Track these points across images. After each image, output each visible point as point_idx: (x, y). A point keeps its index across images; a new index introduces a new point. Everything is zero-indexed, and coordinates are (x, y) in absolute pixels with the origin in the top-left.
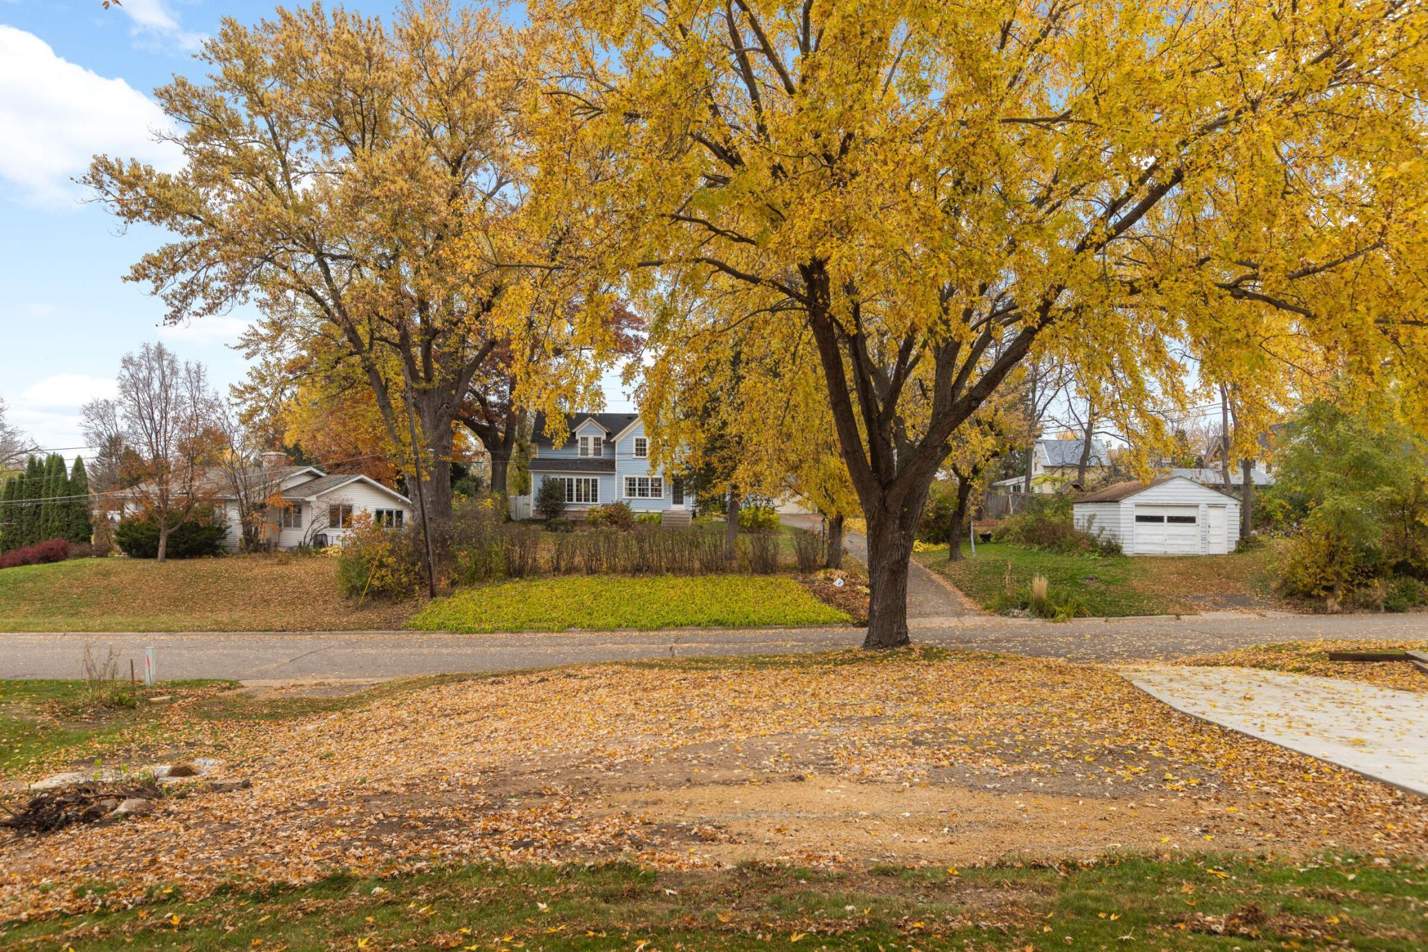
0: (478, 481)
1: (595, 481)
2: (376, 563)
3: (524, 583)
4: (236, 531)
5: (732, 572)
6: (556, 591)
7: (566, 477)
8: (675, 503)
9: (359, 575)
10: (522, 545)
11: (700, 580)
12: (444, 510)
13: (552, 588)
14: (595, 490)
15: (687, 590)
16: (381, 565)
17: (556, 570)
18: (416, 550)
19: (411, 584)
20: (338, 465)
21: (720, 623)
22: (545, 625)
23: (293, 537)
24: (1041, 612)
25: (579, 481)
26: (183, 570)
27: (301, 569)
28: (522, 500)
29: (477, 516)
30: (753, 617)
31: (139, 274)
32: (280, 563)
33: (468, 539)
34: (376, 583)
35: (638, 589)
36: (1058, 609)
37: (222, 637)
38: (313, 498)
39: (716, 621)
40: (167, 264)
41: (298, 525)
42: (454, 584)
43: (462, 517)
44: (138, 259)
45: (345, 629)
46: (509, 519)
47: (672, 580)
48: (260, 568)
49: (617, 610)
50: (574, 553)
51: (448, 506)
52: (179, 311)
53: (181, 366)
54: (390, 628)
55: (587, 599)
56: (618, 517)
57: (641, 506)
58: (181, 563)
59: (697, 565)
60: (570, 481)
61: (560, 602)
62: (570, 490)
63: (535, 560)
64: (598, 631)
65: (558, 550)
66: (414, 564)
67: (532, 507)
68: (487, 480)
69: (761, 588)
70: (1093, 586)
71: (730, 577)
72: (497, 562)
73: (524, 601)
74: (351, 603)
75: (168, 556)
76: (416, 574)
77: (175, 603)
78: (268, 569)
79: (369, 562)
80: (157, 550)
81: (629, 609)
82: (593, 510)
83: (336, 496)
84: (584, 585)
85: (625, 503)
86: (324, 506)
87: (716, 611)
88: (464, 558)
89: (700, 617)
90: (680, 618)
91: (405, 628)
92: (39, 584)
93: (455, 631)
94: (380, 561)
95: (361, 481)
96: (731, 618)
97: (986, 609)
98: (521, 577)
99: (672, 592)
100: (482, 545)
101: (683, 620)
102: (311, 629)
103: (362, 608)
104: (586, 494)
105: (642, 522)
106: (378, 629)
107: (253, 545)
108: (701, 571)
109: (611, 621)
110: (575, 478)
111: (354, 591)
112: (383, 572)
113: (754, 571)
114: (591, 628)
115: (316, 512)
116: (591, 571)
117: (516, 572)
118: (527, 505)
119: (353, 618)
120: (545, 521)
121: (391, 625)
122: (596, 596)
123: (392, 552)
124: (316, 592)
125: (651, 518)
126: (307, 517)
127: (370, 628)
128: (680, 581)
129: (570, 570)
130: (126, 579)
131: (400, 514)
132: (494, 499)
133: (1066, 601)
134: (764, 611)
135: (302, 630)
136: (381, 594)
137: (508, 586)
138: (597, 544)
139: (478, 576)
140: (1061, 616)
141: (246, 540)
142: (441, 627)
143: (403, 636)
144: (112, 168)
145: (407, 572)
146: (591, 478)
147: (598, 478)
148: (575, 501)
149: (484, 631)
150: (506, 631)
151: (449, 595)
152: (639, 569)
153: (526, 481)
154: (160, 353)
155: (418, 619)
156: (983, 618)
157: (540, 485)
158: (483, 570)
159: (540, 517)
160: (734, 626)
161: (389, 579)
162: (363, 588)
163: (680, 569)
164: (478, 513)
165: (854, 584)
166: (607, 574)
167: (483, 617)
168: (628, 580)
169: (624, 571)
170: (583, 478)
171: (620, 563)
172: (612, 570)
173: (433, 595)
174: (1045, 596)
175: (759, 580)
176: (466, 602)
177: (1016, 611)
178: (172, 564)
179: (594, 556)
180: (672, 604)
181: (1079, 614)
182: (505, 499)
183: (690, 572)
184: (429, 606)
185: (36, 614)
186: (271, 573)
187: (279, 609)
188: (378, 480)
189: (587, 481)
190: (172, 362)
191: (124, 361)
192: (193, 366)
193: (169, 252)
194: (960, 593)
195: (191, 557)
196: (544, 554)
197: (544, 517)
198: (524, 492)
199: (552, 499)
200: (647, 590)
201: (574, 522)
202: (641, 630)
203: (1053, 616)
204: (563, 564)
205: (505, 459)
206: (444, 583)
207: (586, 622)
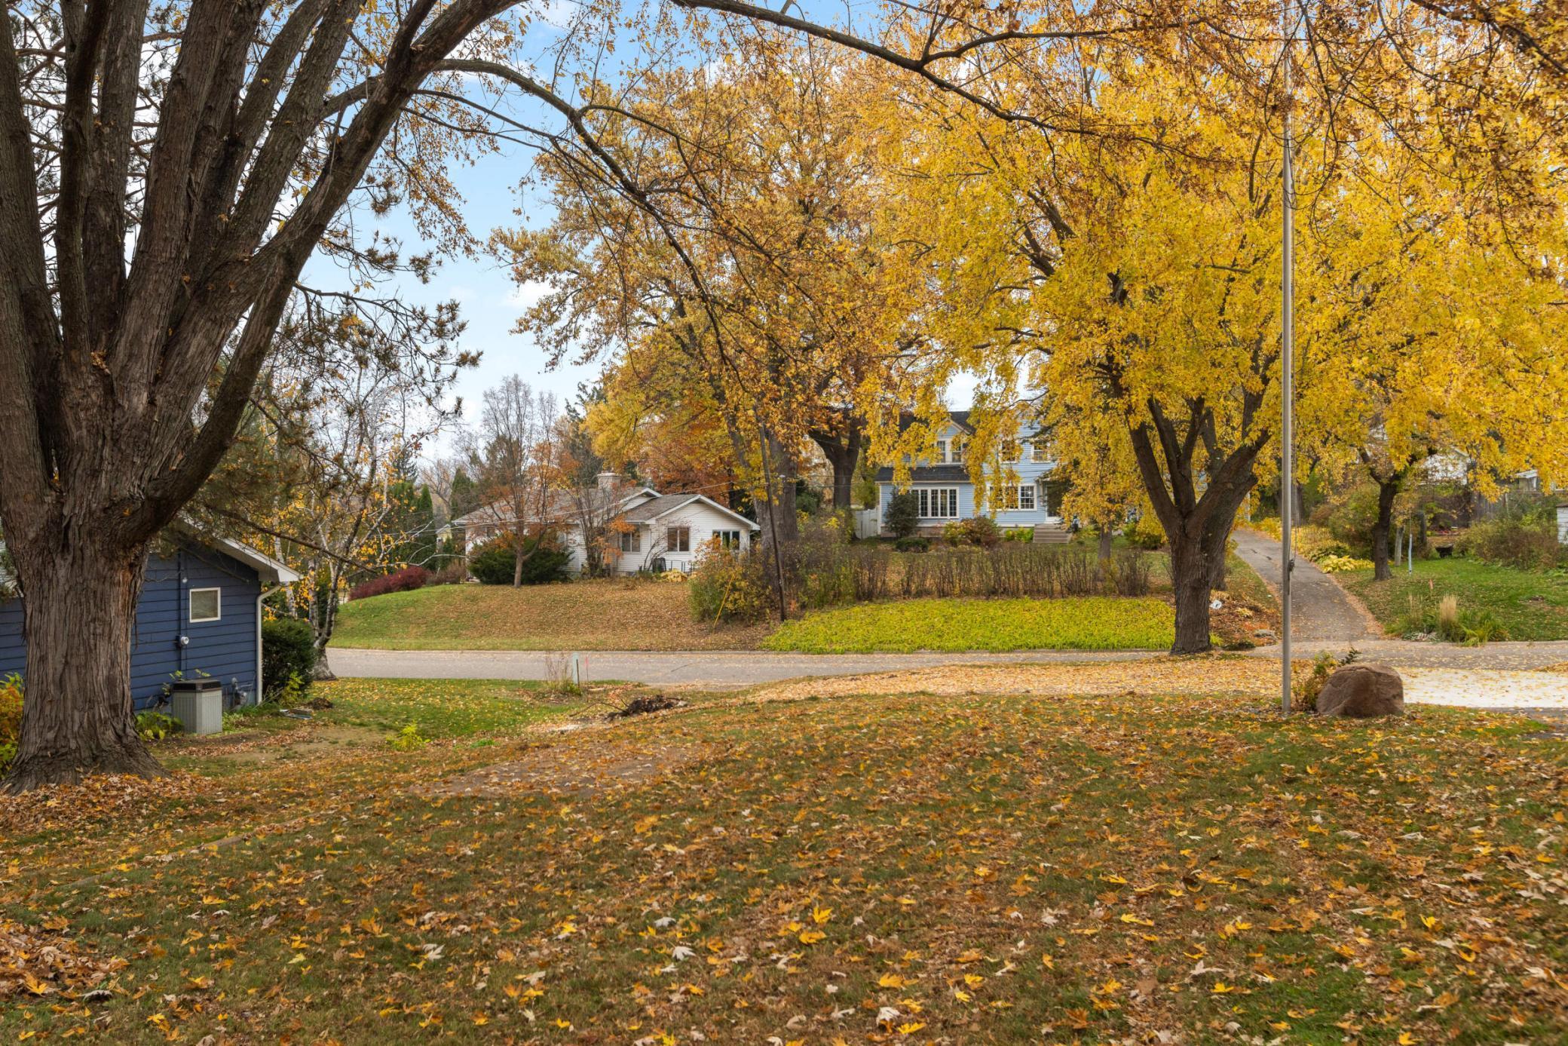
0: (818, 496)
1: (953, 492)
2: (729, 586)
3: (872, 606)
4: (580, 557)
5: (1097, 593)
6: (907, 614)
7: (920, 488)
8: (1050, 515)
9: (713, 600)
10: (871, 568)
11: (1059, 602)
12: (790, 532)
13: (902, 611)
14: (953, 503)
15: (1044, 613)
16: (734, 589)
17: (906, 593)
18: (767, 574)
19: (762, 608)
20: (669, 483)
21: (1076, 646)
22: (895, 646)
23: (633, 562)
24: (1448, 635)
25: (934, 492)
26: (541, 596)
27: (649, 594)
28: (869, 514)
29: (823, 537)
30: (1113, 640)
31: (524, 326)
32: (627, 588)
33: (817, 563)
34: (730, 606)
35: (992, 612)
36: (1469, 632)
37: (597, 655)
38: (652, 522)
39: (1072, 644)
40: (545, 314)
41: (637, 549)
42: (803, 607)
43: (808, 539)
44: (521, 314)
45: (704, 649)
46: (854, 539)
47: (1028, 602)
48: (611, 593)
49: (968, 633)
50: (924, 575)
51: (793, 527)
52: (557, 357)
53: (534, 396)
54: (745, 649)
55: (938, 622)
56: (981, 534)
57: (1009, 520)
58: (536, 589)
59: (1057, 587)
60: (924, 492)
61: (910, 625)
62: (924, 503)
63: (884, 582)
64: (948, 652)
65: (908, 573)
66: (764, 587)
67: (880, 524)
68: (829, 495)
69: (1126, 611)
70: (1533, 607)
71: (1092, 599)
72: (847, 587)
73: (874, 623)
74: (702, 626)
75: (522, 583)
76: (767, 597)
77: (542, 626)
78: (618, 594)
79: (722, 585)
80: (513, 577)
81: (981, 632)
82: (951, 526)
83: (673, 518)
84: (936, 608)
85: (988, 517)
86: (664, 529)
87: (1072, 634)
88: (813, 582)
89: (1054, 639)
90: (1033, 641)
91: (760, 648)
92: (420, 609)
93: (808, 651)
94: (733, 585)
95: (698, 502)
96: (1088, 641)
97: (1387, 633)
98: (871, 600)
99: (1027, 614)
100: (831, 568)
101: (1037, 642)
102: (673, 649)
103: (717, 630)
104: (943, 508)
105: (1011, 538)
106: (735, 649)
107: (598, 570)
108: (1062, 593)
109: (961, 642)
110: (929, 489)
111: (705, 615)
112: (736, 595)
113: (1121, 593)
114: (941, 650)
115: (655, 536)
116: (943, 594)
117: (866, 595)
118: (875, 520)
119: (710, 639)
120: (895, 539)
121: (747, 646)
122: (947, 619)
123: (744, 576)
124: (668, 615)
125: (1021, 534)
126: (646, 542)
127: (727, 648)
128: (1037, 604)
129: (921, 593)
130: (494, 604)
131: (736, 535)
132: (838, 517)
133: (1481, 623)
134: (1125, 634)
135: (665, 650)
136: (734, 617)
137: (857, 609)
138: (949, 566)
139: (828, 599)
140: (1473, 639)
141: (591, 565)
142: (794, 648)
143: (759, 656)
144: (506, 238)
145: (758, 596)
146: (948, 488)
147: (957, 488)
148: (929, 516)
149: (834, 652)
150: (857, 652)
151: (798, 617)
152: (992, 593)
153: (873, 492)
154: (517, 385)
155: (771, 640)
156: (1380, 642)
157: (890, 498)
158: (832, 593)
159: (889, 535)
160: (1090, 649)
161: (741, 603)
162: (716, 611)
163: (1038, 591)
164: (823, 533)
165: (1235, 606)
166: (959, 596)
167: (834, 638)
168: (982, 603)
169: (977, 594)
170: (939, 488)
171: (975, 586)
172: (965, 592)
173: (783, 617)
174: (1455, 619)
175: (1125, 602)
176: (816, 624)
177: (1420, 634)
178: (529, 590)
179: (947, 578)
180: (1026, 627)
181: (1496, 637)
182: (850, 514)
183: (1049, 594)
184: (781, 628)
185: (425, 635)
186: (622, 598)
187: (637, 632)
188: (711, 498)
189: (944, 492)
190: (526, 393)
191: (486, 395)
192: (546, 396)
193: (545, 304)
194: (1370, 616)
195: (541, 583)
196: (894, 576)
197: (894, 534)
198: (870, 505)
199: (903, 513)
200: (1000, 613)
201: (929, 540)
202: (992, 652)
203: (1462, 639)
204: (913, 587)
205: (849, 472)
206: (794, 606)
207: (936, 644)
